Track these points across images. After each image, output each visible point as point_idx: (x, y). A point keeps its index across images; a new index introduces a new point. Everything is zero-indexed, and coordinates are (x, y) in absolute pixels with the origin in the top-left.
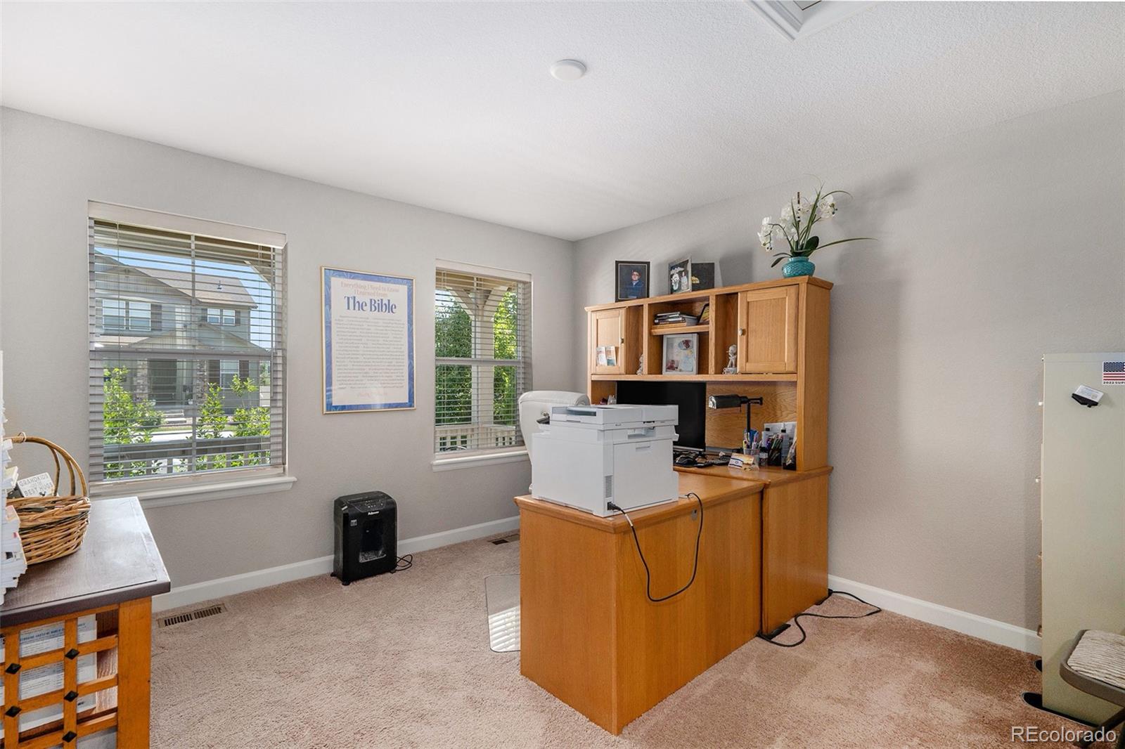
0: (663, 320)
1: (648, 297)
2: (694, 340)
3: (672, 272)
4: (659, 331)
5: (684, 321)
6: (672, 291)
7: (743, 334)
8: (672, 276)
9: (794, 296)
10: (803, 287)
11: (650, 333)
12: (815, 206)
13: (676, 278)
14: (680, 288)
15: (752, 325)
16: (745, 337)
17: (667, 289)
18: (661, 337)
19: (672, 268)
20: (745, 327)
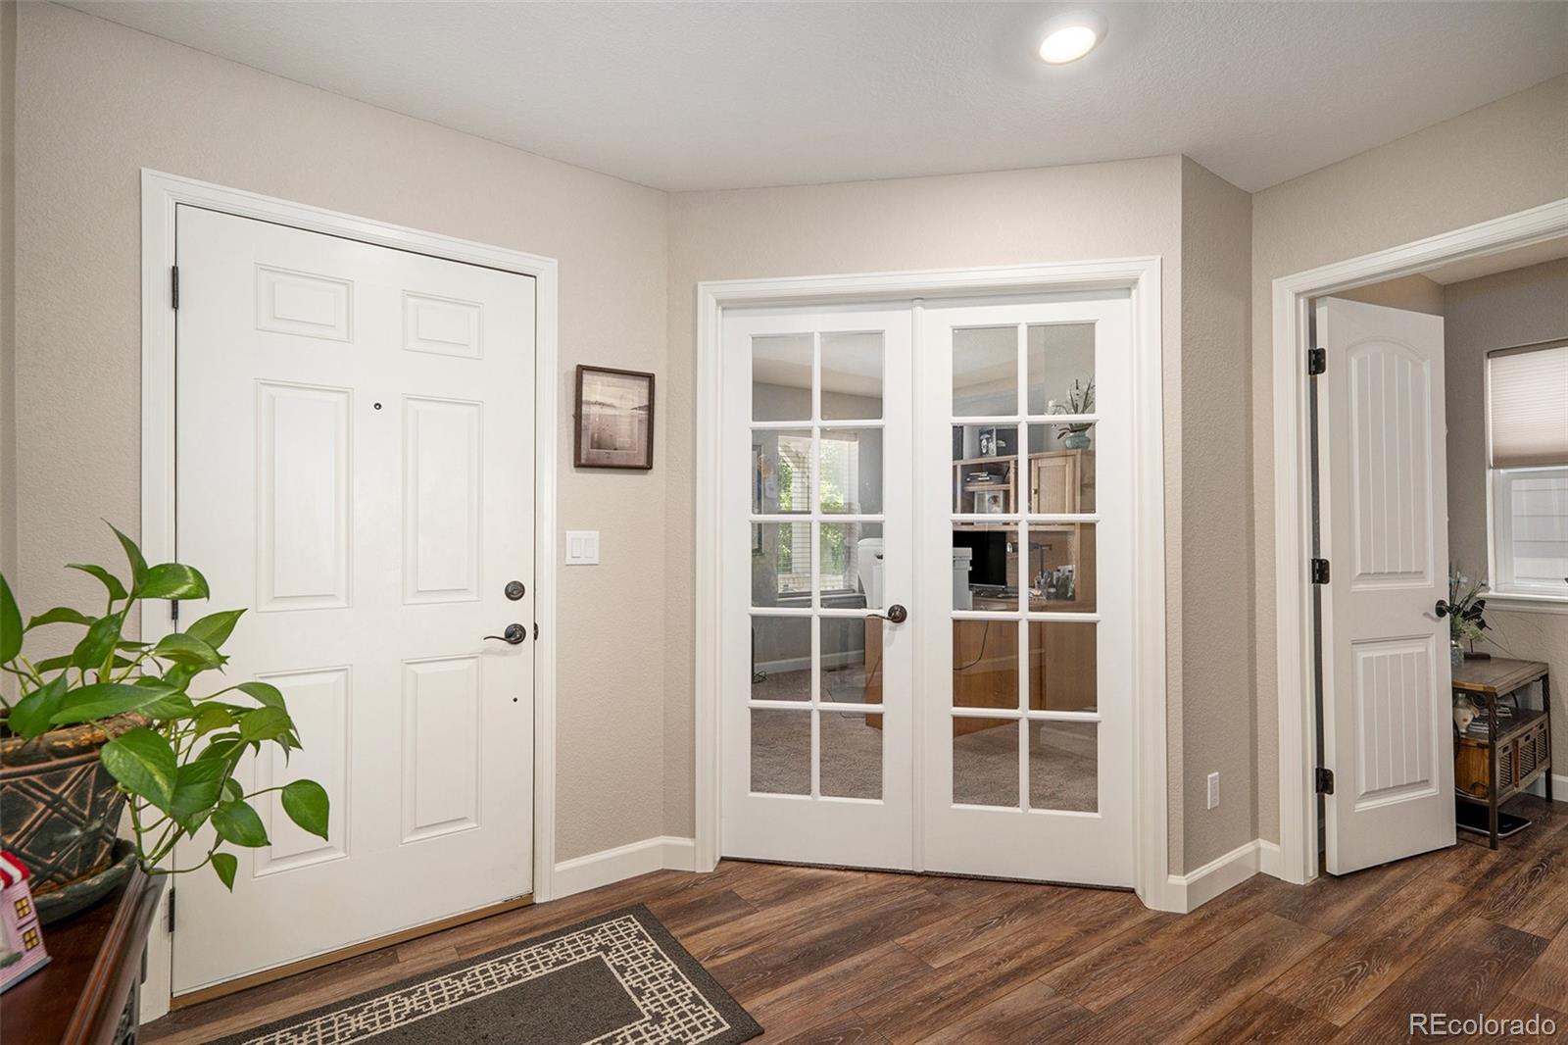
0: (974, 478)
1: (962, 458)
2: (1001, 496)
3: (982, 437)
4: (970, 488)
5: (991, 480)
6: (981, 454)
7: (1035, 493)
8: (981, 441)
9: (1071, 464)
10: (1079, 456)
11: (963, 490)
12: (1087, 394)
13: (984, 442)
14: (987, 452)
15: (1042, 486)
16: (1036, 495)
17: (977, 452)
18: (973, 493)
19: (981, 434)
20: (1036, 488)
